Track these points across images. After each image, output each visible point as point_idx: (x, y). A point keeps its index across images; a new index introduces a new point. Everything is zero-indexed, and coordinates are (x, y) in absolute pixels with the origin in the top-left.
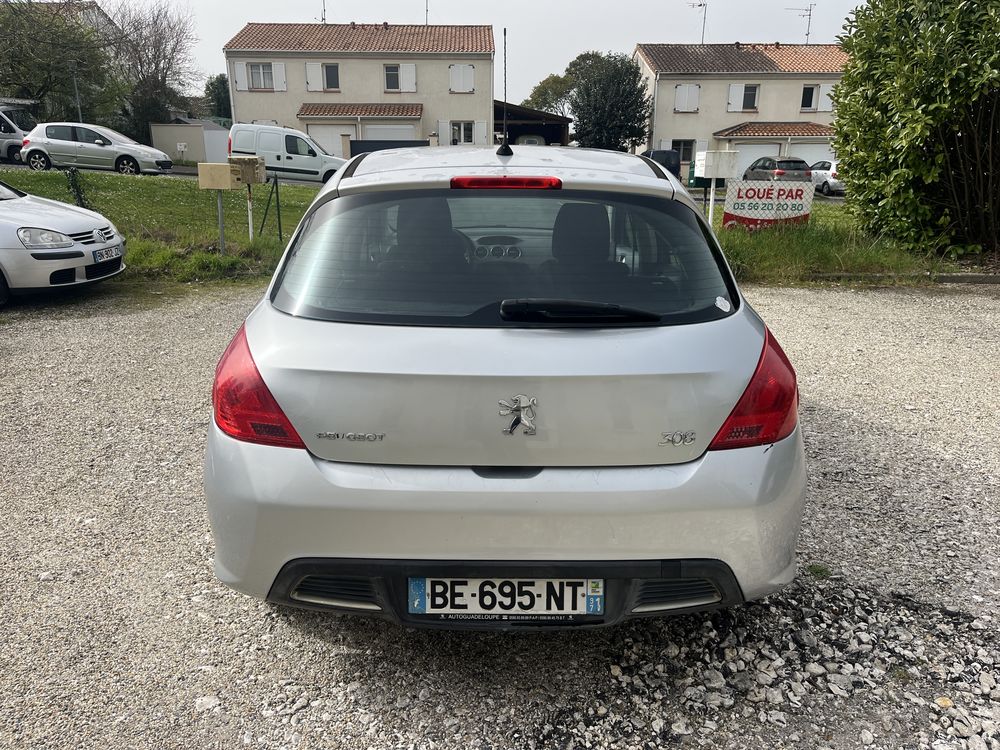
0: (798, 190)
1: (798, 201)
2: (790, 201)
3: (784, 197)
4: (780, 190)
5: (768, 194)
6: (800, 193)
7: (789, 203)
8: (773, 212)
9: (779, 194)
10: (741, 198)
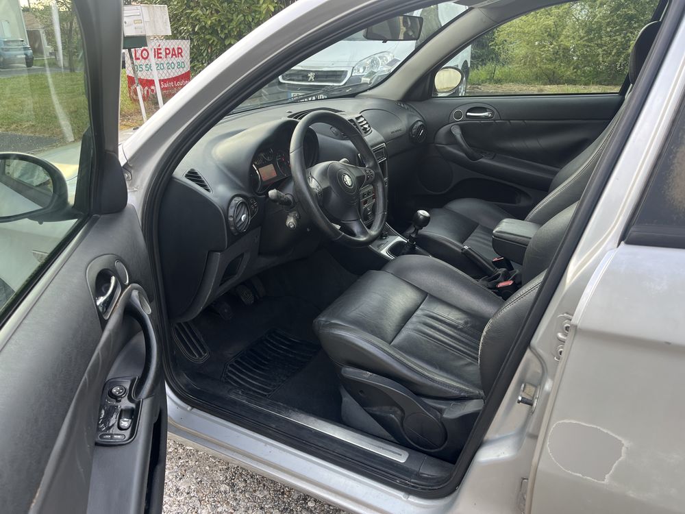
0: (179, 48)
1: (180, 59)
2: (175, 60)
3: (170, 55)
4: (166, 49)
5: (158, 53)
6: (180, 51)
7: (175, 62)
8: (165, 72)
9: (166, 54)
10: (139, 59)
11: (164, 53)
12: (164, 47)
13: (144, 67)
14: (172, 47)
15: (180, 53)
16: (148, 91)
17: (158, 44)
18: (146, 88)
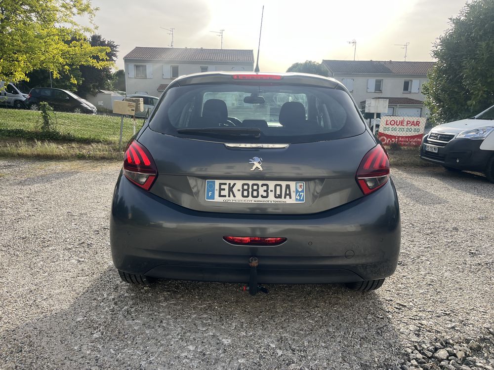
1: (417, 127)
3: (410, 125)
5: (402, 123)
7: (412, 128)
8: (404, 132)
9: (407, 123)
10: (388, 125)
11: (406, 123)
12: (406, 120)
13: (390, 129)
14: (412, 120)
15: (418, 124)
16: (389, 141)
17: (402, 118)
18: (389, 139)
